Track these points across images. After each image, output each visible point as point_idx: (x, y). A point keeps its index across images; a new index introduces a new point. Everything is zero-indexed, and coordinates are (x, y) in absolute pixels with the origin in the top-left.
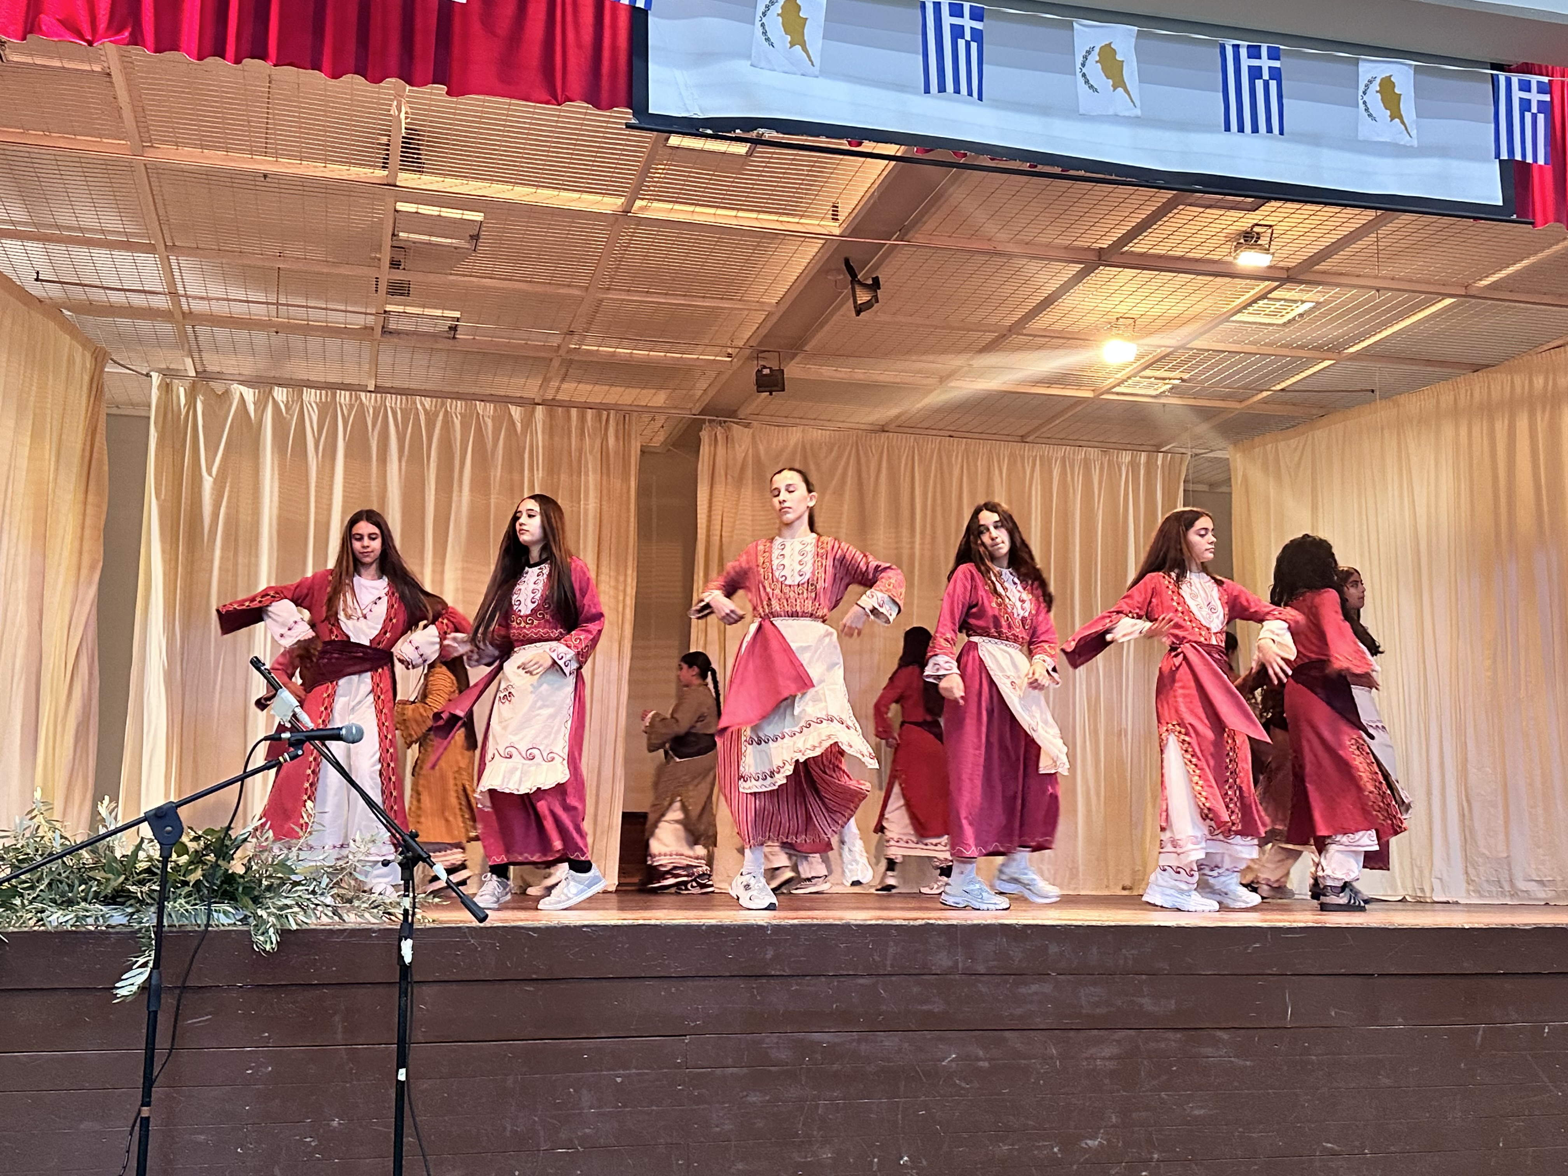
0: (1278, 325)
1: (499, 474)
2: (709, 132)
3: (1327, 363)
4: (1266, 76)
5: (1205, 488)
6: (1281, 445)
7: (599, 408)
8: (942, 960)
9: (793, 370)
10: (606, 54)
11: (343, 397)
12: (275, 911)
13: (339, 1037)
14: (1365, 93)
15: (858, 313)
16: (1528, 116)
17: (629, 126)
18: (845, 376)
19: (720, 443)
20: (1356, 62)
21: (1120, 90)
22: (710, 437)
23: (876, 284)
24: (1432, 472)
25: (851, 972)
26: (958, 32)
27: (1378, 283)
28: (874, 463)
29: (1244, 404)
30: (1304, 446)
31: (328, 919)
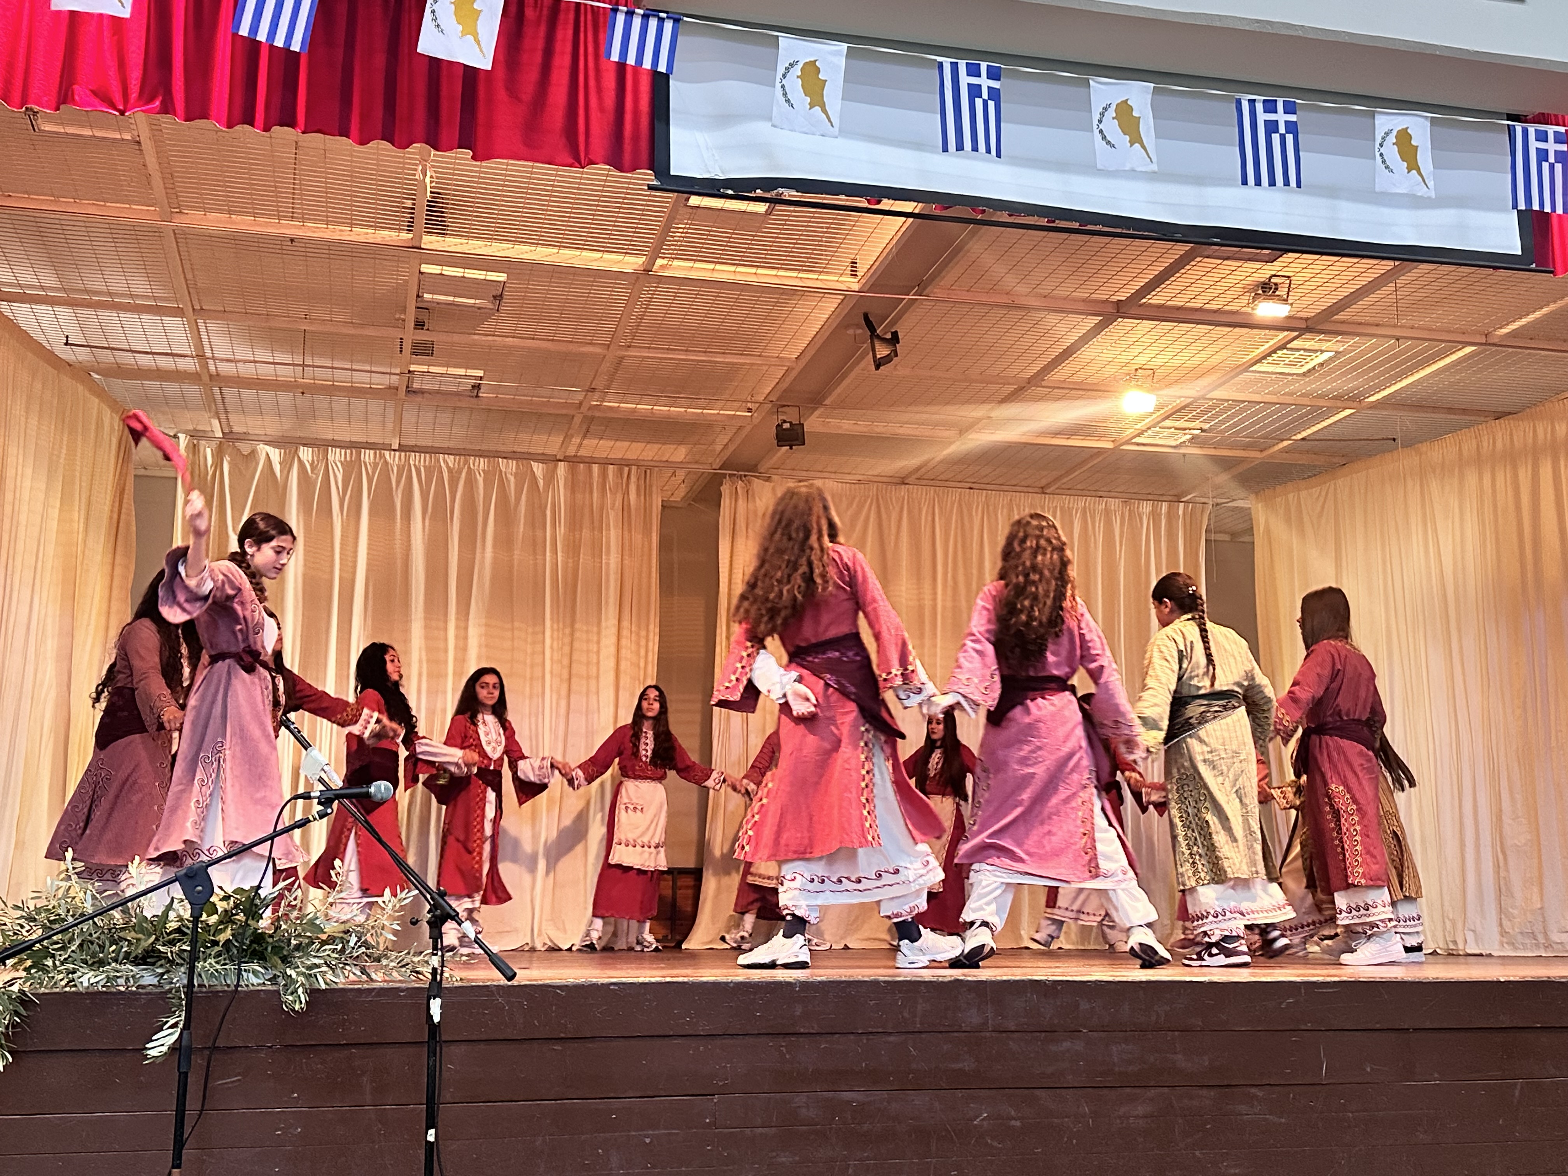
0: (1297, 375)
1: (522, 530)
2: (730, 192)
3: (1348, 412)
4: (1282, 130)
5: (1228, 538)
6: (1303, 494)
7: (622, 464)
8: (972, 1018)
9: (813, 424)
10: (628, 117)
11: (368, 456)
12: (304, 970)
13: (368, 1098)
14: (1381, 145)
15: (877, 367)
16: (1545, 166)
17: (650, 188)
18: (865, 430)
19: (740, 497)
20: (1373, 115)
21: (1137, 145)
22: (730, 492)
23: (895, 339)
24: (1457, 520)
25: (880, 1030)
26: (975, 91)
27: (1398, 332)
28: (894, 516)
29: (1266, 453)
30: (1326, 495)
31: (356, 978)
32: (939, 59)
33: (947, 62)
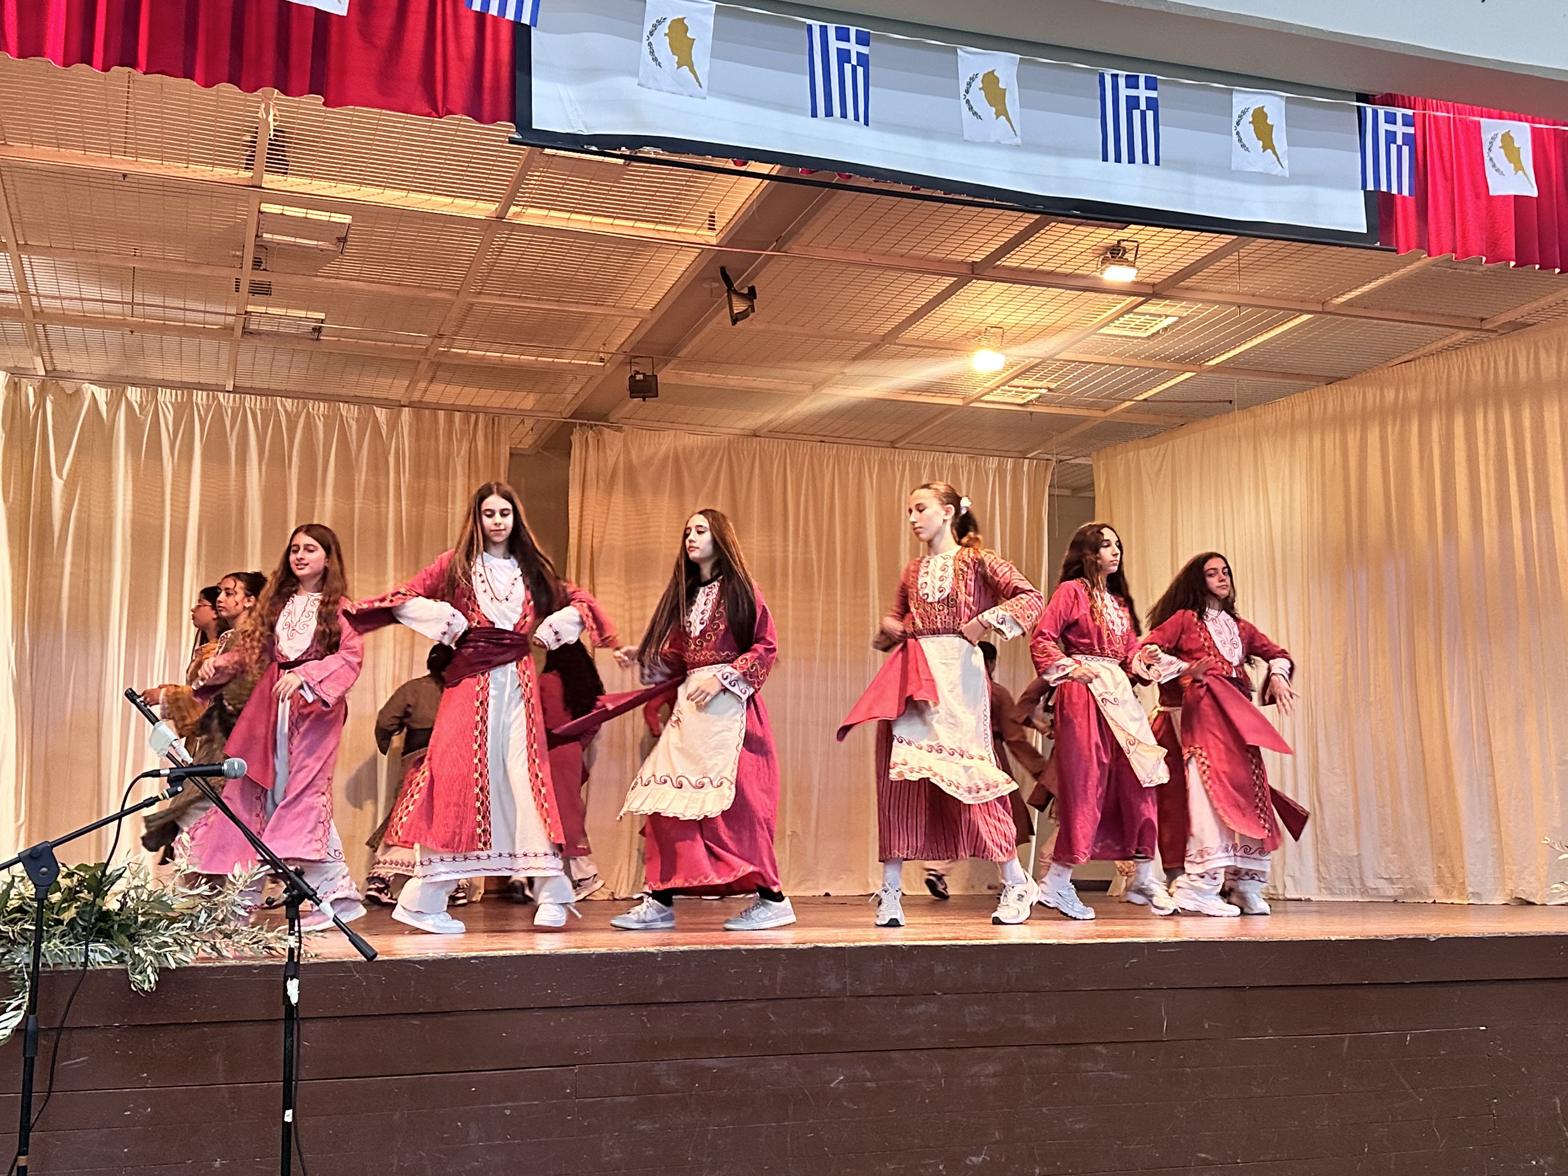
0: (1142, 338)
1: (363, 477)
2: (594, 148)
3: (1188, 375)
4: (1143, 106)
5: (1070, 493)
6: (1143, 452)
7: (468, 411)
8: (832, 983)
9: (666, 376)
10: (488, 67)
11: (200, 397)
12: (153, 949)
13: (221, 1076)
14: (1238, 123)
15: (734, 322)
16: (1393, 147)
17: (512, 141)
18: (718, 382)
19: (591, 449)
20: (1231, 93)
21: (1002, 118)
22: (580, 442)
23: (752, 294)
24: (1287, 481)
25: (741, 998)
26: (844, 57)
27: (1240, 300)
28: (746, 467)
29: (1108, 413)
30: (1164, 455)
31: (207, 956)
32: (809, 22)
33: (816, 25)
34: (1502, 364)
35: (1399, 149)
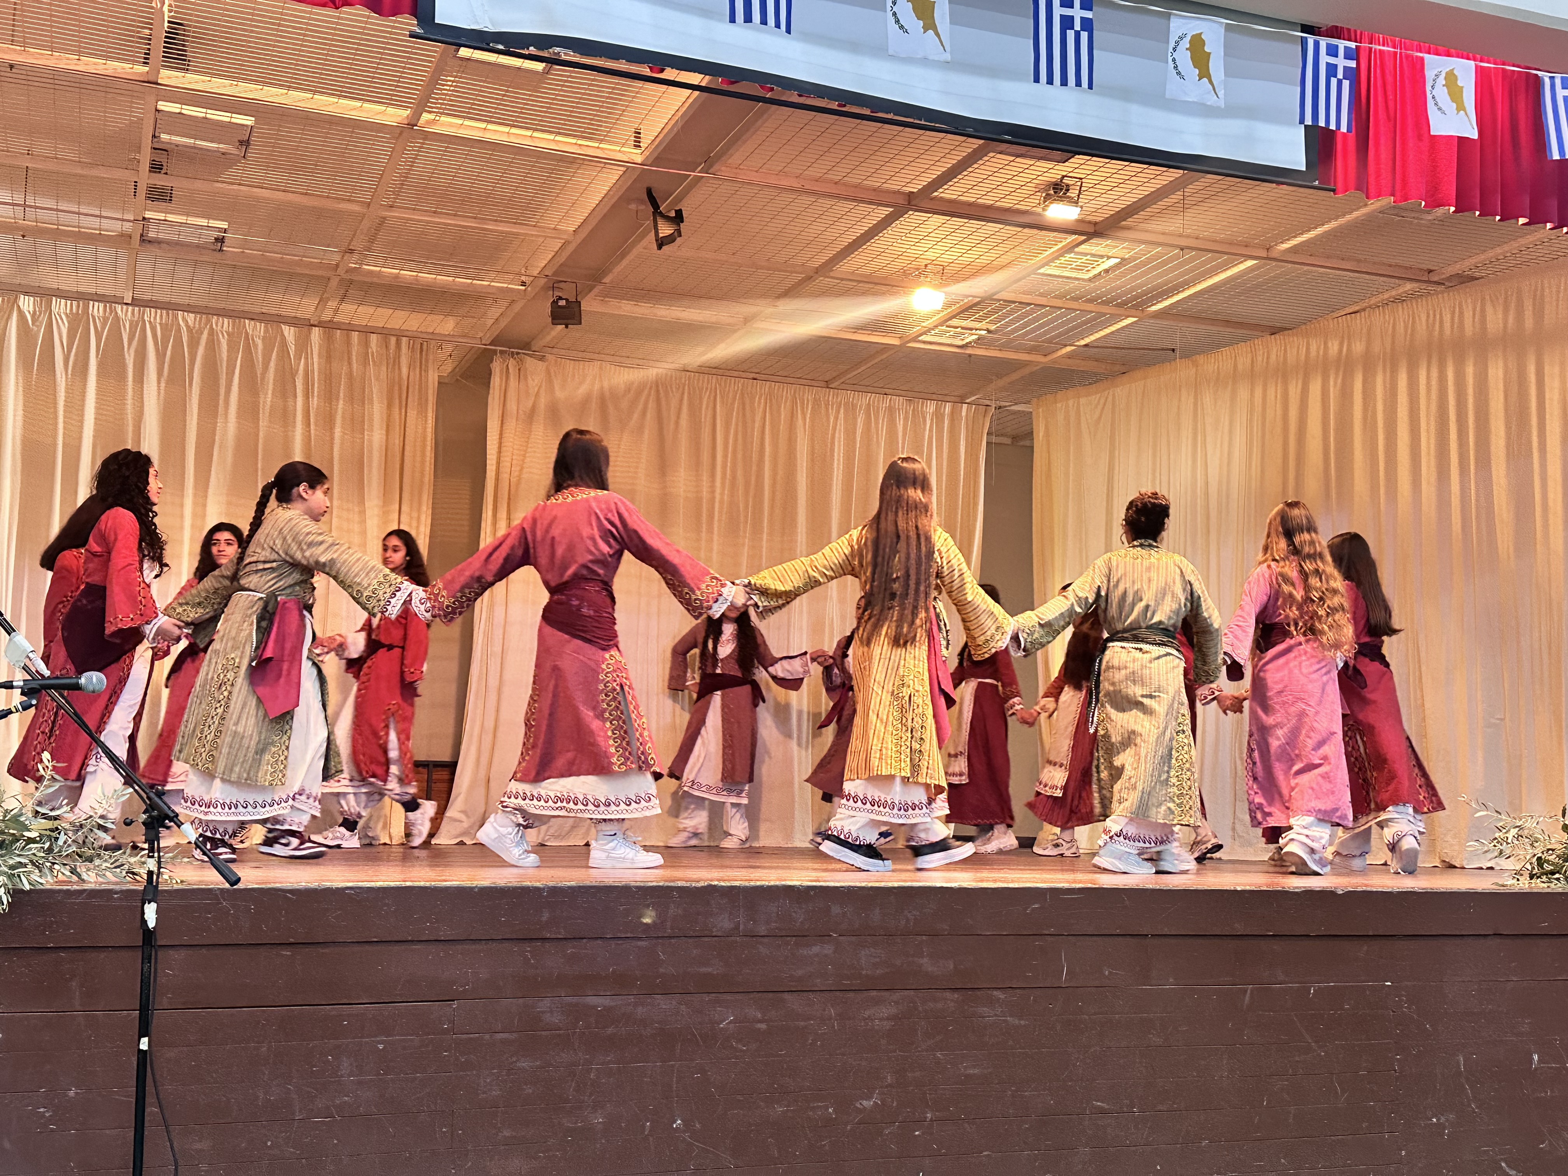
0: (1083, 280)
1: (269, 399)
2: (502, 46)
3: (1131, 320)
4: (1077, 27)
5: (1008, 441)
6: (1083, 401)
8: (723, 923)
9: (590, 303)
11: (97, 309)
12: (6, 870)
13: (77, 1003)
14: (1174, 49)
15: (660, 247)
16: (1334, 82)
17: (412, 34)
18: (646, 312)
19: (512, 376)
20: (1168, 17)
21: (931, 32)
22: (501, 369)
23: (679, 218)
24: (1226, 433)
25: (628, 936)
27: (1183, 242)
28: (674, 403)
29: (1049, 358)
30: (1105, 404)
31: (65, 879)
34: (1447, 318)
35: (1340, 82)
